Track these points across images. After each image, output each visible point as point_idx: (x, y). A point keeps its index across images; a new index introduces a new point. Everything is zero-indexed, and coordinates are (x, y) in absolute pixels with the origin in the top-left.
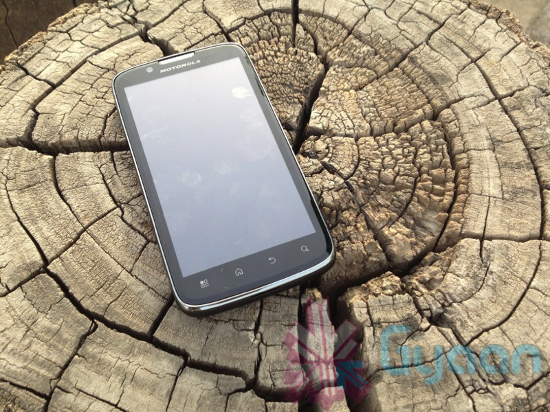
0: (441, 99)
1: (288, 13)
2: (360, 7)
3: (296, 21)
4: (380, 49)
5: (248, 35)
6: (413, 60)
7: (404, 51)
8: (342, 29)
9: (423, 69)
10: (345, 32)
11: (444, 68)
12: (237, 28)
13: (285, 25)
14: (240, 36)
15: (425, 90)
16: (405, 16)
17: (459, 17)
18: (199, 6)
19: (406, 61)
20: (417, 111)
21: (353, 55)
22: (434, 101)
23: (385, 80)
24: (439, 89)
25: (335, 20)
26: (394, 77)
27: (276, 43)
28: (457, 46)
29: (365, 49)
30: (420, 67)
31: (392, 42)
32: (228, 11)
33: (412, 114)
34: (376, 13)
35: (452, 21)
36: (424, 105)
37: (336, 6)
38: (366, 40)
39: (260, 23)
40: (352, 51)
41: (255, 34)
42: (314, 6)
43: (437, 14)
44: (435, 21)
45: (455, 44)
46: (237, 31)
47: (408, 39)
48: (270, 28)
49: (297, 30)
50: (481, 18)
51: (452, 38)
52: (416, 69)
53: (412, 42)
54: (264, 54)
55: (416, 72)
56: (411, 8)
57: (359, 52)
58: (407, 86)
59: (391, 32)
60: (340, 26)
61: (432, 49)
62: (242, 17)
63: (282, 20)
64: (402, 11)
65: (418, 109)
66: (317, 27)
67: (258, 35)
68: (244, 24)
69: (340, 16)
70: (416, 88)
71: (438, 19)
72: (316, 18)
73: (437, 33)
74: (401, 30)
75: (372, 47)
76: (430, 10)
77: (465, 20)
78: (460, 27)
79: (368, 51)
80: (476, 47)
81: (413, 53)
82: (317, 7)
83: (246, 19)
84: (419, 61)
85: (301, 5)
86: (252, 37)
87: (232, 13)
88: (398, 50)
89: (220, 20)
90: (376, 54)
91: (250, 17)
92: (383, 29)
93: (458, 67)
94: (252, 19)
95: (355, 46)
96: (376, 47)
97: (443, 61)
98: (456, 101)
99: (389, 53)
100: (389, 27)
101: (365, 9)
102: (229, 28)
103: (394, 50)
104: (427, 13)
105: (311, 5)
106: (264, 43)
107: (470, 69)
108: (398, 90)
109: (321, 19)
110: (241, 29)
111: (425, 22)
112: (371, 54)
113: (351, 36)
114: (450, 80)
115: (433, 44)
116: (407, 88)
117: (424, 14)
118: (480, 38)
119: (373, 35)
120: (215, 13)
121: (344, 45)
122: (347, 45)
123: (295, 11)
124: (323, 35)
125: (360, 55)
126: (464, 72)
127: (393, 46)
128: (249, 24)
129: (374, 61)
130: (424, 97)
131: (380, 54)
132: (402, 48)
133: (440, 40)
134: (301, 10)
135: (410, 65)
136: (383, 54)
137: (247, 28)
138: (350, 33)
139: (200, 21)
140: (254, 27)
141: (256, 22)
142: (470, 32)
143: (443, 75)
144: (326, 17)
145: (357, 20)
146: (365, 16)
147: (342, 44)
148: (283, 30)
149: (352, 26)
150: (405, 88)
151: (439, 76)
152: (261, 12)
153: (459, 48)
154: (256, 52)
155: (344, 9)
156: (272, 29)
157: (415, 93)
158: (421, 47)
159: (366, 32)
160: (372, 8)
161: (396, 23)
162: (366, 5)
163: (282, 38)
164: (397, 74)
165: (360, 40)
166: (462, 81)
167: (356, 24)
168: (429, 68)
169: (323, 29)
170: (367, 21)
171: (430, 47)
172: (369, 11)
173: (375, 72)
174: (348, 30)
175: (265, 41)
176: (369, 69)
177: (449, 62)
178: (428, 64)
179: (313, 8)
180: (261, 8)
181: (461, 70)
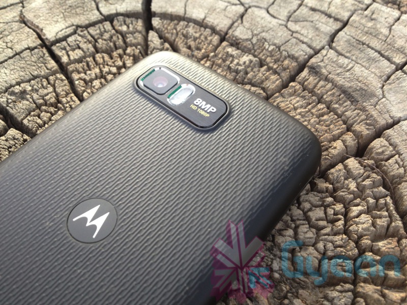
0: (367, 124)
1: (137, 18)
2: (233, 7)
3: (149, 27)
4: (266, 58)
5: (79, 48)
6: (314, 70)
7: (301, 59)
8: (211, 35)
9: (332, 81)
10: (216, 39)
11: (360, 79)
12: (65, 39)
13: (132, 33)
14: (68, 48)
15: (339, 112)
16: (296, 14)
17: (366, 13)
18: (15, 14)
19: (305, 73)
20: (335, 144)
21: (229, 68)
22: (357, 127)
23: (279, 100)
24: (360, 110)
25: (201, 24)
26: (291, 95)
27: (121, 57)
28: (372, 49)
29: (246, 58)
30: (327, 79)
31: (282, 48)
32: (55, 19)
33: (327, 149)
34: (256, 13)
35: (357, 19)
36: (342, 134)
37: (201, 6)
38: (245, 47)
39: (98, 31)
40: (228, 63)
41: (90, 46)
42: (173, 7)
43: (336, 11)
44: (336, 19)
45: (369, 46)
46: (64, 43)
47: (303, 43)
48: (111, 37)
49: (149, 39)
50: (394, 13)
51: (364, 39)
52: (322, 83)
53: (310, 46)
54: (101, 71)
55: (322, 87)
56: (300, 5)
57: (238, 64)
58: (313, 107)
59: (279, 34)
60: (208, 31)
61: (340, 54)
62: (73, 25)
63: (128, 27)
64: (290, 9)
65: (334, 140)
66: (177, 34)
67: (95, 47)
68: (75, 33)
69: (207, 19)
70: (326, 109)
71: (339, 17)
72: (176, 22)
73: (341, 33)
74: (293, 32)
75: (255, 56)
76: (326, 5)
77: (374, 16)
78: (370, 24)
79: (251, 61)
80: (398, 49)
81: (313, 60)
82: (176, 8)
83: (78, 26)
84: (324, 71)
85: (155, 7)
86: (85, 50)
87: (59, 20)
88: (292, 57)
89: (42, 30)
90: (261, 65)
91: (83, 24)
92: (267, 32)
93: (381, 77)
94: (87, 27)
95: (232, 56)
96: (261, 55)
97: (358, 69)
98: (390, 126)
99: (280, 63)
100: (275, 28)
101: (241, 9)
102: (54, 39)
103: (286, 58)
104: (323, 9)
105: (168, 6)
106: (103, 58)
107: (398, 79)
108: (300, 114)
109: (182, 23)
110: (70, 39)
111: (323, 20)
112: (255, 65)
113: (225, 43)
114: (373, 95)
115: (339, 48)
116: (314, 111)
117: (319, 11)
118: (400, 37)
119: (254, 40)
120: (36, 22)
121: (215, 56)
122: (220, 56)
123: (147, 14)
124: (186, 44)
125: (240, 68)
126: (390, 84)
127: (284, 53)
128: (81, 33)
129: (260, 75)
130: (341, 122)
131: (267, 65)
132: (297, 55)
133: (348, 41)
134: (155, 13)
135: (311, 78)
136: (271, 65)
137: (79, 38)
138: (223, 39)
139: (14, 34)
140: (89, 37)
141: (91, 30)
142: (385, 31)
143: (361, 89)
144: (189, 20)
145: (230, 22)
146: (242, 16)
147: (212, 54)
148: (130, 39)
149: (225, 30)
150: (309, 111)
151: (356, 90)
152: (100, 17)
153: (376, 51)
154: (90, 70)
155: (212, 9)
156: (115, 38)
157: (325, 117)
158: (324, 52)
159: (246, 37)
160: (250, 7)
161: (284, 23)
162: (242, 4)
163: (129, 50)
164: (295, 92)
165: (238, 49)
166: (391, 97)
167: (230, 28)
168: (340, 81)
169: (186, 36)
170: (245, 23)
171: (336, 51)
172: (246, 10)
173: (263, 89)
174: (220, 35)
175: (105, 55)
176: (253, 85)
177: (367, 71)
178: (338, 74)
179: (170, 10)
180: (101, 13)
181: (385, 81)
